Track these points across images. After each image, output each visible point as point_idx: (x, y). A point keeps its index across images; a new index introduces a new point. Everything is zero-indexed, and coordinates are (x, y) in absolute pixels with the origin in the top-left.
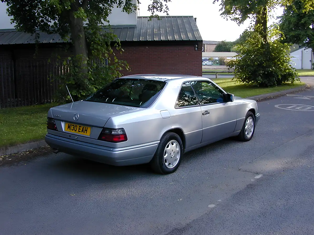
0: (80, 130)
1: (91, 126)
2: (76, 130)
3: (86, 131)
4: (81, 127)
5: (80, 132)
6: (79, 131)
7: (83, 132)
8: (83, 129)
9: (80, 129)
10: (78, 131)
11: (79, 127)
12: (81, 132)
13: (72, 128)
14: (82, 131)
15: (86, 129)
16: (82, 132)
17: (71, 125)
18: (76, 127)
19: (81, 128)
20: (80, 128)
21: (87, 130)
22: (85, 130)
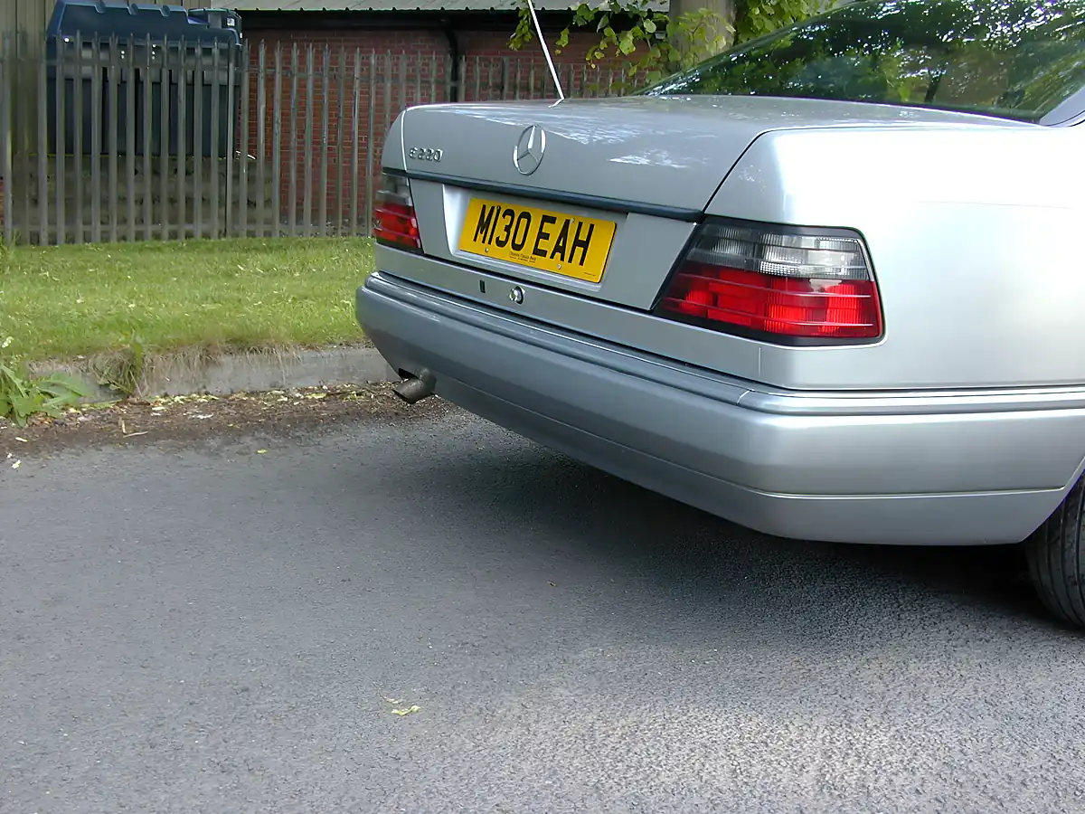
0: (543, 245)
1: (618, 210)
2: (518, 241)
3: (579, 250)
4: (552, 220)
5: (543, 253)
6: (537, 252)
7: (562, 259)
8: (564, 234)
9: (546, 236)
10: (530, 254)
11: (546, 219)
12: (549, 255)
13: (500, 233)
14: (558, 249)
15: (583, 237)
16: (558, 255)
17: (498, 211)
18: (524, 221)
19: (554, 230)
20: (547, 228)
21: (585, 245)
22: (577, 243)
